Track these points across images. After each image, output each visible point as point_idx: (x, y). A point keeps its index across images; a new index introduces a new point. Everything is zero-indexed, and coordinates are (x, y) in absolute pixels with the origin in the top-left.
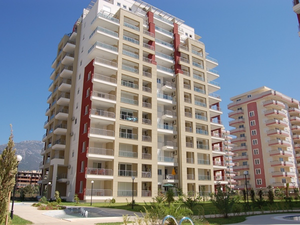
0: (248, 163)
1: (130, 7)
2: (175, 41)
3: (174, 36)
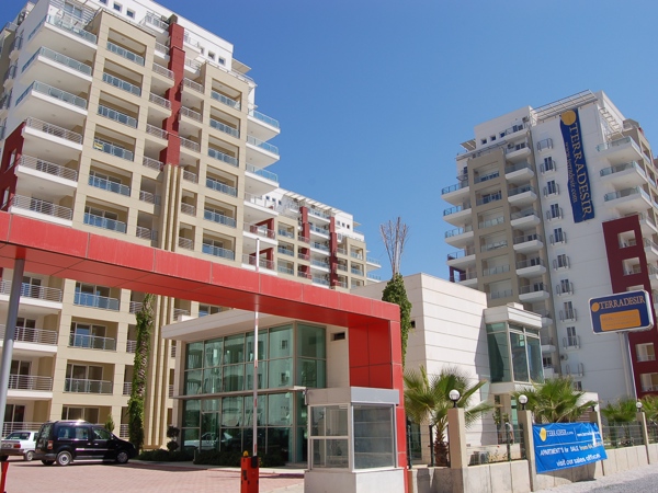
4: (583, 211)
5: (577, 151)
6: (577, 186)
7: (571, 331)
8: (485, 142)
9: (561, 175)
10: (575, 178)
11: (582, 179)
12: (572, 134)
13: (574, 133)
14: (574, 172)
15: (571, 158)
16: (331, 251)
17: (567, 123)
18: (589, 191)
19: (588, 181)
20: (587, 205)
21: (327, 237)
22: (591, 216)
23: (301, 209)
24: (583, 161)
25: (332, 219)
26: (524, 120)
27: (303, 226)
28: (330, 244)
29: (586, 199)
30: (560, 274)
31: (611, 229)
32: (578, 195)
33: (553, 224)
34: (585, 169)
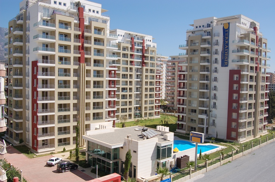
0: (174, 93)
1: (124, 35)
2: (143, 49)
3: (143, 47)
4: (225, 63)
5: (227, 40)
6: (224, 53)
7: (215, 104)
8: (197, 27)
9: (220, 48)
10: (224, 50)
11: (226, 51)
12: (226, 32)
13: (227, 32)
14: (224, 48)
15: (224, 42)
16: (143, 53)
17: (225, 28)
18: (228, 57)
19: (228, 53)
20: (226, 62)
21: (141, 48)
22: (227, 66)
23: (132, 38)
24: (228, 44)
25: (143, 40)
26: (211, 22)
27: (132, 45)
28: (142, 50)
29: (226, 60)
30: (214, 84)
31: (232, 73)
32: (224, 57)
33: (214, 65)
34: (228, 48)
